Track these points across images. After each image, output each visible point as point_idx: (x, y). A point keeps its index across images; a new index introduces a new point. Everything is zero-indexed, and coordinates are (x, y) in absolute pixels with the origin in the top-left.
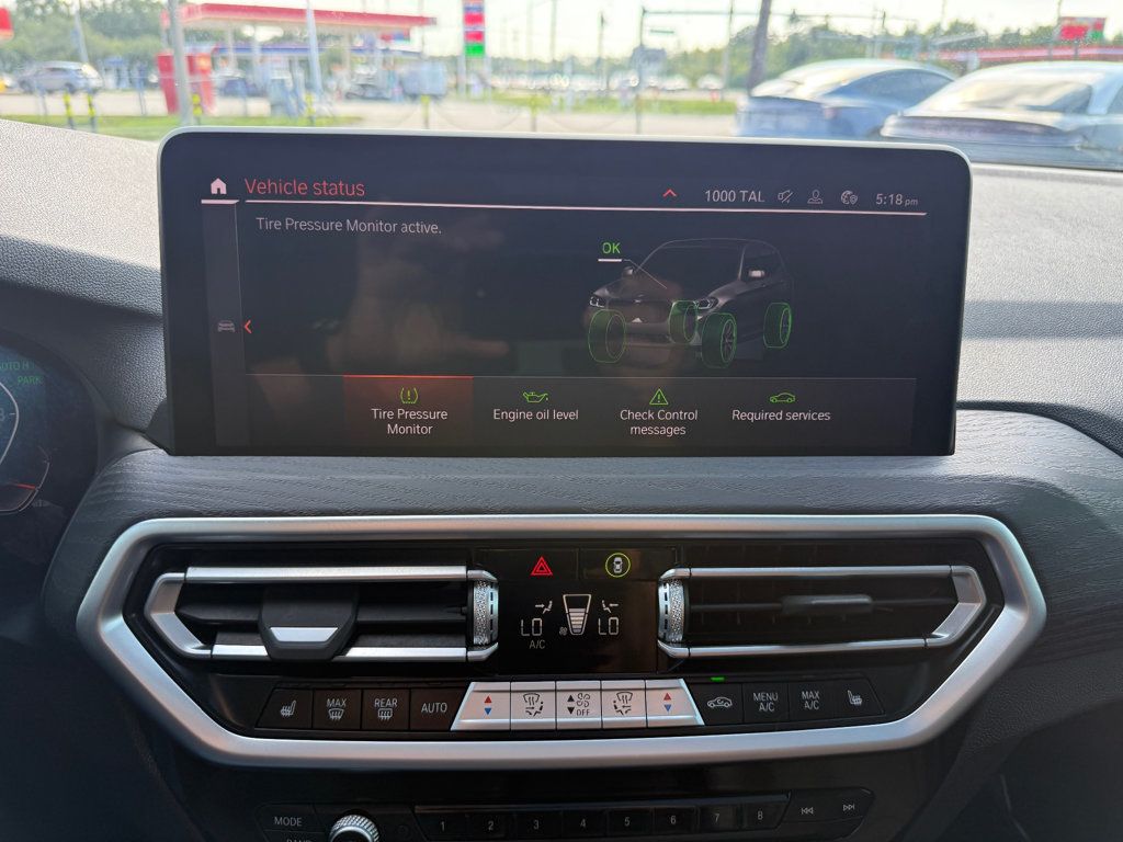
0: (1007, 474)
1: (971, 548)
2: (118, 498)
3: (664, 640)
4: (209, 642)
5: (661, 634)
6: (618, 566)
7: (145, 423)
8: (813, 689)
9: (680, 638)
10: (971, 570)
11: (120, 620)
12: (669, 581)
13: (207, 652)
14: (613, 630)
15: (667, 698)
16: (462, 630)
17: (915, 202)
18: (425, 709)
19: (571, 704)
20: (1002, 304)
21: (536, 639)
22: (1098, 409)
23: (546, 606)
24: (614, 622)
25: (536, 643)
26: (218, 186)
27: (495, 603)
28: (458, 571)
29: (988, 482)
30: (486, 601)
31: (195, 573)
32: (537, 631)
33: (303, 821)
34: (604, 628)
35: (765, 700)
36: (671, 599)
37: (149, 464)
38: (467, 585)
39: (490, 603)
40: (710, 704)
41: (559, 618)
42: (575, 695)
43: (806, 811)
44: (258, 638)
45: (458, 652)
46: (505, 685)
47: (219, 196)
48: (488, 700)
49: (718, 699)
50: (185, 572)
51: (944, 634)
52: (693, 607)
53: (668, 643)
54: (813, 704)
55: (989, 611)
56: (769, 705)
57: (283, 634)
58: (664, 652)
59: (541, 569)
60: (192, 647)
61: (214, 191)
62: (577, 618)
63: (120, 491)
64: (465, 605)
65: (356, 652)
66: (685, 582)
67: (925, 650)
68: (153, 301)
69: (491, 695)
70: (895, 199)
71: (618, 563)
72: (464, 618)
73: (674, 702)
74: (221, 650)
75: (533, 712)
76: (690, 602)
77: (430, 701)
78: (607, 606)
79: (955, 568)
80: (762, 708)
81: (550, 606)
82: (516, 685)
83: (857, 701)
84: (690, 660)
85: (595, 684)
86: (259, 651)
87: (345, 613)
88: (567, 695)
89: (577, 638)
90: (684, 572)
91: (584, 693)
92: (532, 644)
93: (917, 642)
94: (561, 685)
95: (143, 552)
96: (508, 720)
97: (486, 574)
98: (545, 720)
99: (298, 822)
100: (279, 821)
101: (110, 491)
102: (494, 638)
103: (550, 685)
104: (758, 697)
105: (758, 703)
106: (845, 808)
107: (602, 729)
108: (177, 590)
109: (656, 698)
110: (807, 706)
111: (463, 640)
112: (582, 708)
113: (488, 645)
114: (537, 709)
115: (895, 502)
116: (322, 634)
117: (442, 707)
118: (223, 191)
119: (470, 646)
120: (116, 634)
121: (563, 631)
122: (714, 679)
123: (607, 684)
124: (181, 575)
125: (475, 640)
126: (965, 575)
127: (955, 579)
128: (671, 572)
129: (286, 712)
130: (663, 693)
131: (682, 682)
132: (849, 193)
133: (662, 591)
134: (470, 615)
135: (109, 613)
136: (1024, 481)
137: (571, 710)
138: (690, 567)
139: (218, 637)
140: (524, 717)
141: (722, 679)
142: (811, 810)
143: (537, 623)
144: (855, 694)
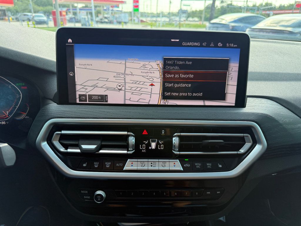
0: (258, 112)
1: (249, 130)
2: (46, 114)
3: (174, 150)
4: (66, 149)
5: (173, 149)
6: (163, 132)
7: (52, 98)
8: (210, 163)
9: (178, 150)
10: (249, 135)
11: (46, 143)
12: (175, 136)
13: (66, 151)
14: (162, 148)
15: (174, 164)
16: (126, 147)
17: (236, 46)
18: (117, 165)
19: (152, 165)
20: (262, 73)
21: (144, 150)
22: (283, 98)
23: (146, 142)
24: (162, 146)
25: (144, 151)
26: (70, 40)
27: (134, 140)
28: (126, 133)
29: (253, 114)
30: (132, 140)
31: (63, 132)
32: (144, 148)
34: (160, 147)
35: (198, 165)
36: (176, 141)
37: (53, 107)
38: (128, 136)
39: (133, 140)
40: (185, 165)
41: (149, 145)
42: (152, 163)
43: (208, 193)
44: (78, 148)
45: (125, 152)
46: (136, 160)
47: (70, 43)
48: (132, 163)
49: (187, 164)
50: (61, 132)
51: (242, 151)
52: (181, 142)
53: (175, 151)
54: (210, 166)
55: (253, 145)
56: (199, 166)
57: (84, 147)
58: (174, 153)
59: (145, 133)
60: (62, 150)
61: (69, 42)
62: (153, 145)
63: (46, 112)
64: (127, 141)
65: (101, 151)
66: (179, 136)
67: (237, 154)
68: (54, 69)
69: (133, 162)
70: (231, 45)
71: (163, 131)
73: (176, 165)
74: (69, 150)
75: (143, 166)
76: (180, 142)
77: (118, 163)
78: (161, 142)
79: (245, 135)
80: (197, 167)
81: (147, 142)
82: (139, 160)
83: (220, 166)
84: (180, 155)
85: (157, 160)
86: (79, 151)
87: (99, 142)
88: (151, 162)
89: (153, 149)
90: (179, 134)
91: (155, 162)
92: (143, 151)
93: (236, 152)
94: (149, 160)
95: (52, 126)
96: (137, 168)
97: (132, 133)
98: (145, 168)
99: (87, 192)
100: (82, 192)
101: (44, 112)
102: (134, 149)
103: (147, 160)
104: (196, 164)
105: (196, 166)
106: (218, 192)
107: (159, 171)
108: (59, 136)
109: (172, 164)
110: (208, 167)
111: (127, 149)
112: (154, 165)
113: (132, 151)
115: (230, 118)
116: (93, 147)
117: (121, 164)
118: (71, 42)
119: (128, 150)
120: (45, 146)
121: (150, 148)
122: (185, 160)
123: (160, 160)
124: (60, 132)
125: (129, 149)
126: (247, 136)
127: (245, 137)
128: (176, 134)
129: (84, 165)
130: (174, 162)
131: (178, 160)
132: (220, 43)
133: (174, 139)
134: (128, 144)
135: (44, 141)
136: (262, 114)
137: (152, 166)
138: (180, 133)
139: (69, 147)
140: (140, 167)
141: (187, 160)
142: (209, 193)
143: (144, 146)
144: (220, 164)
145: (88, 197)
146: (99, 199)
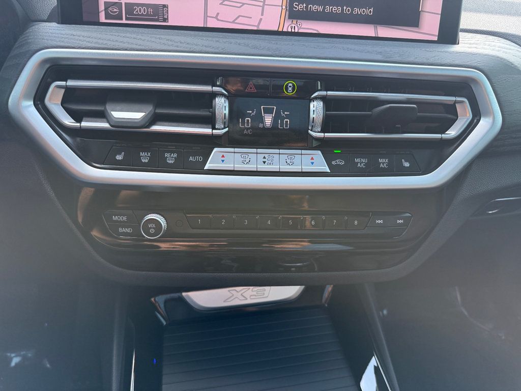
1: (465, 88)
2: (30, 41)
3: (311, 130)
4: (79, 120)
5: (310, 128)
6: (290, 89)
8: (385, 158)
9: (319, 129)
10: (466, 100)
11: (31, 103)
12: (316, 98)
13: (78, 125)
14: (286, 126)
15: (312, 159)
16: (210, 121)
18: (191, 159)
19: (264, 160)
21: (248, 129)
23: (253, 112)
24: (287, 122)
25: (247, 130)
28: (209, 88)
30: (222, 106)
31: (71, 83)
32: (248, 125)
33: (128, 218)
34: (282, 125)
35: (361, 162)
36: (316, 109)
37: (47, 27)
38: (214, 95)
40: (334, 163)
41: (259, 119)
42: (266, 156)
43: (379, 222)
44: (105, 120)
45: (208, 131)
46: (232, 150)
48: (223, 156)
49: (337, 160)
50: (66, 81)
51: (452, 133)
52: (327, 113)
53: (313, 131)
54: (385, 165)
55: (474, 121)
56: (362, 164)
57: (118, 115)
58: (311, 136)
59: (251, 87)
60: (68, 121)
62: (268, 120)
63: (32, 37)
64: (212, 107)
65: (156, 128)
66: (323, 98)
67: (442, 140)
69: (224, 154)
71: (290, 87)
72: (211, 114)
73: (316, 160)
74: (85, 124)
75: (245, 162)
76: (326, 111)
77: (194, 155)
78: (284, 113)
79: (458, 99)
80: (360, 165)
81: (255, 112)
82: (237, 150)
83: (407, 165)
85: (277, 151)
86: (105, 125)
87: (150, 108)
88: (263, 155)
89: (268, 129)
91: (271, 155)
92: (245, 131)
93: (438, 136)
94: (259, 151)
95: (46, 67)
96: (233, 165)
97: (222, 90)
98: (251, 167)
99: (125, 218)
100: (115, 218)
101: (26, 38)
102: (226, 126)
103: (254, 150)
104: (357, 160)
105: (358, 163)
106: (398, 222)
107: (279, 172)
108: (63, 91)
109: (307, 159)
110: (382, 165)
111: (211, 126)
112: (270, 162)
113: (223, 128)
114: (247, 161)
116: (136, 115)
117: (200, 158)
119: (214, 128)
121: (261, 125)
122: (335, 151)
123: (282, 151)
124: (64, 83)
125: (217, 125)
126: (462, 103)
127: (457, 105)
128: (316, 94)
129: (119, 157)
130: (310, 157)
131: (320, 152)
133: (312, 104)
134: (214, 114)
135: (26, 98)
137: (264, 162)
138: (327, 90)
139: (84, 119)
140: (240, 165)
141: (340, 151)
142: (381, 221)
143: (248, 120)
144: (406, 161)
145: (128, 230)
146: (152, 231)
